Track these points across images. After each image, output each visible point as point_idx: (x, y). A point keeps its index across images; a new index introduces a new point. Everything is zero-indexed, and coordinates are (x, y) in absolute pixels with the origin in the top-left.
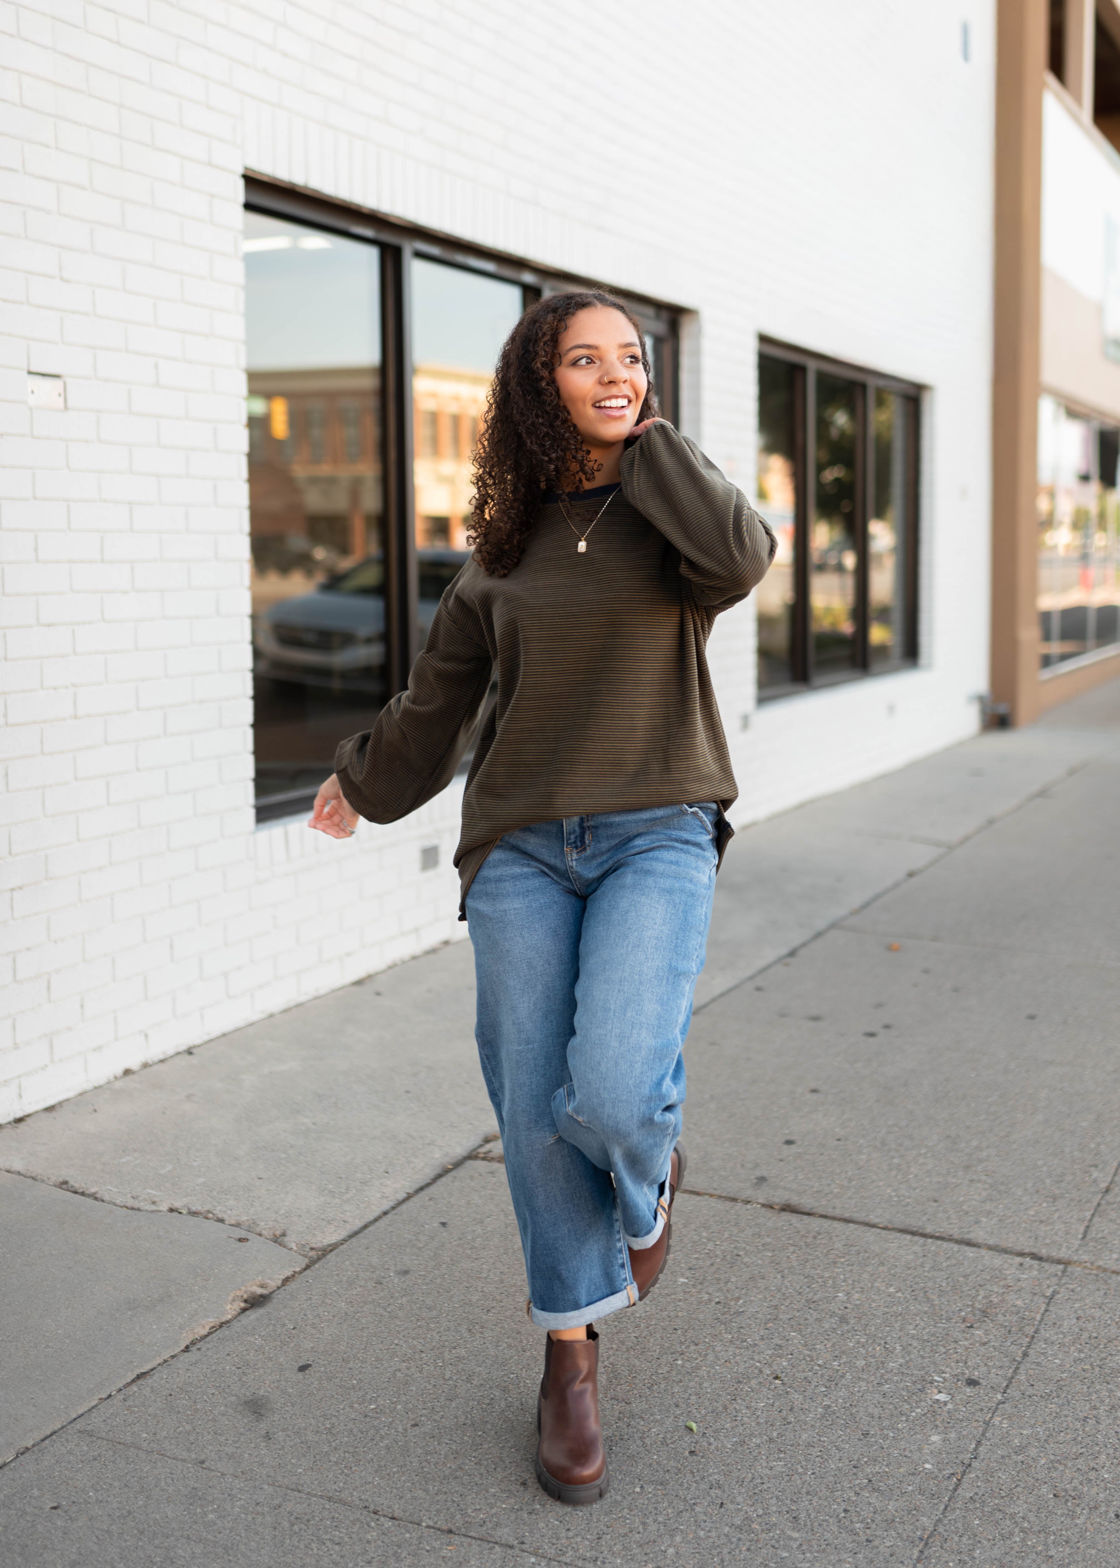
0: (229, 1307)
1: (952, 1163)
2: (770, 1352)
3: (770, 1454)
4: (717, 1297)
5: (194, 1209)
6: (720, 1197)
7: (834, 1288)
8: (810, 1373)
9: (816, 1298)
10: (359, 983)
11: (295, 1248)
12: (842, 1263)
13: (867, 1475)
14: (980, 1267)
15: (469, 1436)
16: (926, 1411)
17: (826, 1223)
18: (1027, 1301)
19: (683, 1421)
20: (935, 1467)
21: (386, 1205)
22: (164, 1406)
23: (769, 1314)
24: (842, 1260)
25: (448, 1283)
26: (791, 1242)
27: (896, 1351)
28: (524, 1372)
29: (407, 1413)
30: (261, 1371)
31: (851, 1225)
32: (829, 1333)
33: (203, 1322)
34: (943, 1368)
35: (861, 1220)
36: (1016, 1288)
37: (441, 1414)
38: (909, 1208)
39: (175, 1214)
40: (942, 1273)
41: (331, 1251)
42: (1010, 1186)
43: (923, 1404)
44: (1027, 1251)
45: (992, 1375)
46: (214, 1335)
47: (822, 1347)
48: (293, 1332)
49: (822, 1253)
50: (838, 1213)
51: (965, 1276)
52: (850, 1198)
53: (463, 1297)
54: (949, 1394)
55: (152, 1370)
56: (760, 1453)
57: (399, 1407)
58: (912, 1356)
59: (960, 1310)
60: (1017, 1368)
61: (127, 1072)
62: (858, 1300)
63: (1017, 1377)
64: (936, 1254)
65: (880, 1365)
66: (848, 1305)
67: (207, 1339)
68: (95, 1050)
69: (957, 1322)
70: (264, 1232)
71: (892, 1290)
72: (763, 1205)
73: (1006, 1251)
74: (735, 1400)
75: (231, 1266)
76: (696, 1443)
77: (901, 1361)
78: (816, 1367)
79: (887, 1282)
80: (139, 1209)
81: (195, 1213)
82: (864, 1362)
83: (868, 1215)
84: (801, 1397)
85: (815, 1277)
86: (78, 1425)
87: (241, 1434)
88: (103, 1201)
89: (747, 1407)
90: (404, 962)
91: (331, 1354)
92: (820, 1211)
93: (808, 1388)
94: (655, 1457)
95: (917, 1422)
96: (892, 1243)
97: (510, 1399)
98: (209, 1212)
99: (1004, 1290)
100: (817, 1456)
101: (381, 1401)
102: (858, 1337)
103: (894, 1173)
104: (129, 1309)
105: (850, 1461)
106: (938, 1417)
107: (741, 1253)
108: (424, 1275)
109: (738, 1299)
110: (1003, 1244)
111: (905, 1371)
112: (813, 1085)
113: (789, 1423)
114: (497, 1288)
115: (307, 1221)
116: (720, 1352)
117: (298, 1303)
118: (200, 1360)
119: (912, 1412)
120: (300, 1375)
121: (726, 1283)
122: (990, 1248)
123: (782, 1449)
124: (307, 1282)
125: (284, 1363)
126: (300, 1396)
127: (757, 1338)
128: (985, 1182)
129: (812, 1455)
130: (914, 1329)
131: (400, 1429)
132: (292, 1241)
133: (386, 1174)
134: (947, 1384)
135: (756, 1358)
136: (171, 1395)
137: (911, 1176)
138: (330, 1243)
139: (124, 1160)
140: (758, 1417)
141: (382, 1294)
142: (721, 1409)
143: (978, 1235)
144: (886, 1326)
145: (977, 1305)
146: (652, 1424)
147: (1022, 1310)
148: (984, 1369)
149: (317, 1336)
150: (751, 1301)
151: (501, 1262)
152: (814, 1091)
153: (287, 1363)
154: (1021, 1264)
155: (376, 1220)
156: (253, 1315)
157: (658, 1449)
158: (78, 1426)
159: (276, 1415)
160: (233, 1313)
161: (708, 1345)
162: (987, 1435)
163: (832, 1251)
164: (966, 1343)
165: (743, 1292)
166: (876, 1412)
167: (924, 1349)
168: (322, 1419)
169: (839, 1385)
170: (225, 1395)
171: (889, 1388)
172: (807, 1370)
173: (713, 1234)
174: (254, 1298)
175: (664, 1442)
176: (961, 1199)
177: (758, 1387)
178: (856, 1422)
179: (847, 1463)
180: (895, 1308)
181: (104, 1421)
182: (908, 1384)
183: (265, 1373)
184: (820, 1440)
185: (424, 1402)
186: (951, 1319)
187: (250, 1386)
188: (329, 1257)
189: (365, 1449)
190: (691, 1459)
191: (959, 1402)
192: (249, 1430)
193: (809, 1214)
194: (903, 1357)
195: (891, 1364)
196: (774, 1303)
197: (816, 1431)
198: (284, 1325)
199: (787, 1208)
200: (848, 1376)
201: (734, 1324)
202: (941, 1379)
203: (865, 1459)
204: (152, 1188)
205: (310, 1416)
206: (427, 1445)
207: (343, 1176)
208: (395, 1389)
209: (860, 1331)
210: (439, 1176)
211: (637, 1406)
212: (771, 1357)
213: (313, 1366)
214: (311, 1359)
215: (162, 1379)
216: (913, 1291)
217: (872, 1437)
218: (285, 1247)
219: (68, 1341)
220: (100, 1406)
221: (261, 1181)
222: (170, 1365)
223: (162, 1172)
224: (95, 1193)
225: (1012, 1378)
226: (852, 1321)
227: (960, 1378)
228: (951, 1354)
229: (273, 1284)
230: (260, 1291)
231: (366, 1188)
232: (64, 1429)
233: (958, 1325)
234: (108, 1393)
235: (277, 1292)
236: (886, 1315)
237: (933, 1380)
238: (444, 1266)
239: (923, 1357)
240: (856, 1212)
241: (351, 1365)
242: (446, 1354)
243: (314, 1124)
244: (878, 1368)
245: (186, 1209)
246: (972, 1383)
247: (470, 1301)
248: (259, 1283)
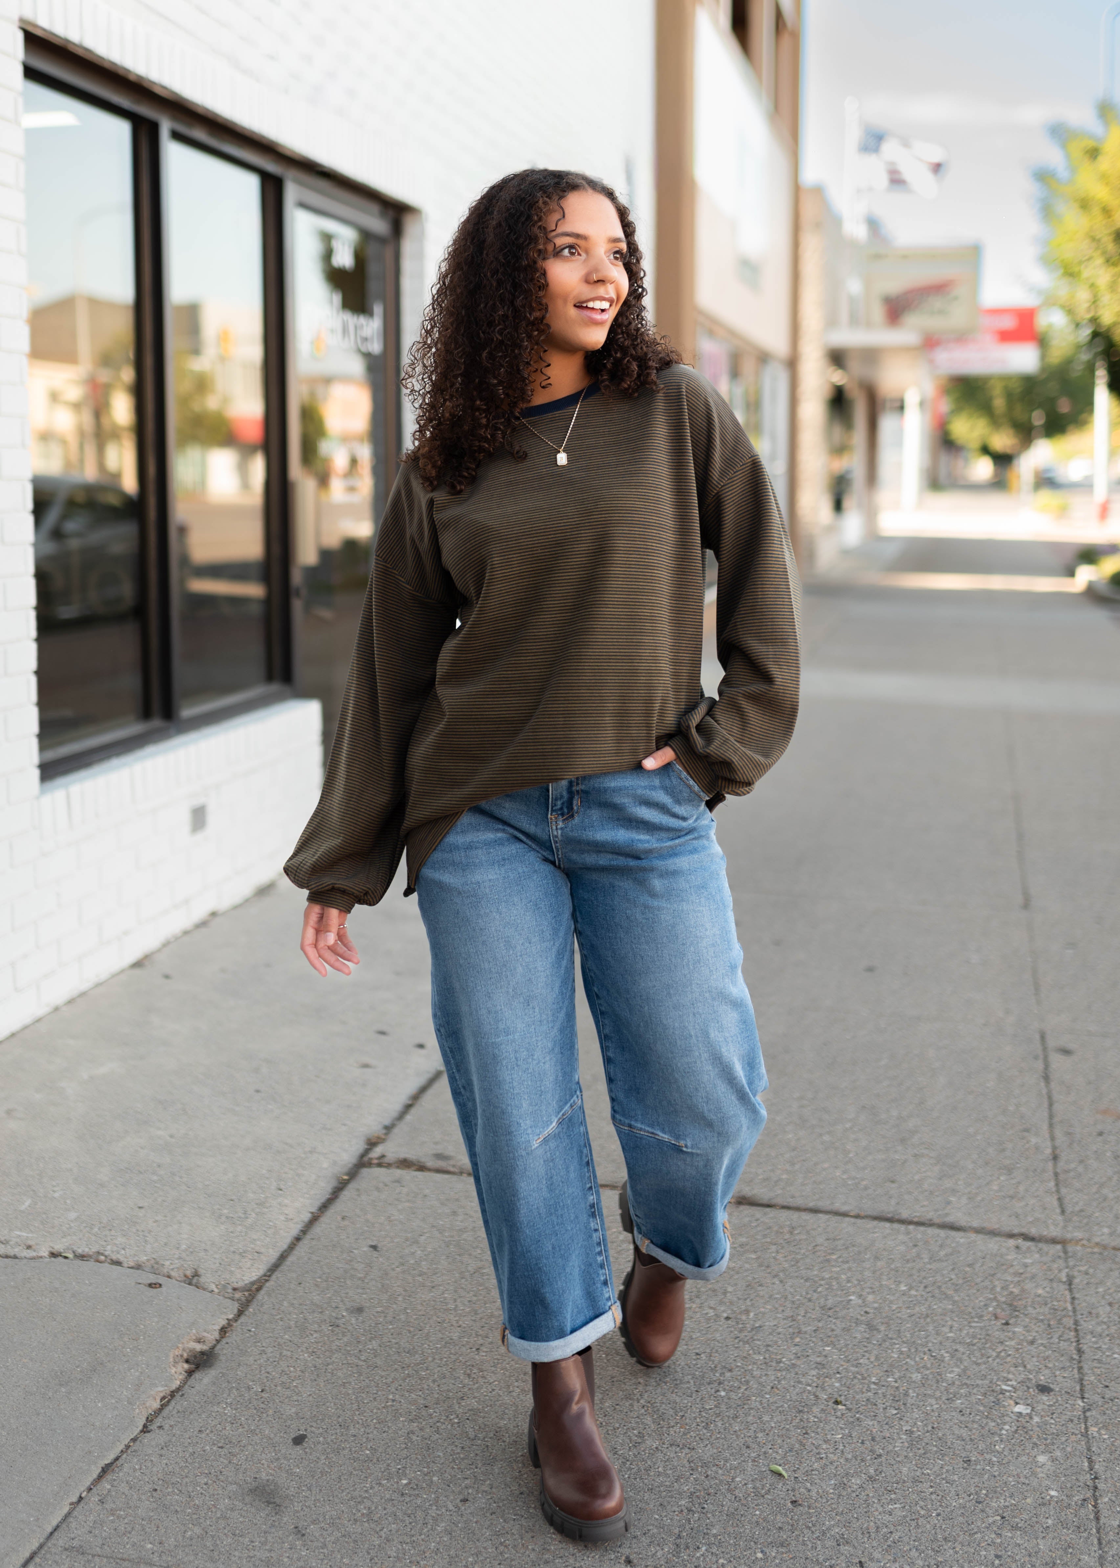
0: (173, 1370)
1: (884, 1136)
2: (814, 1372)
3: (879, 1496)
4: (724, 1311)
5: (80, 1251)
7: (842, 1290)
8: (869, 1394)
9: (829, 1304)
10: (138, 964)
11: (216, 1290)
12: (836, 1261)
13: (996, 1511)
14: (979, 1254)
16: (1015, 1428)
17: (794, 1215)
18: (1047, 1289)
19: (764, 1464)
20: (1061, 1493)
21: (295, 1229)
22: (155, 1506)
23: (790, 1327)
24: (834, 1257)
25: (415, 1319)
26: (768, 1240)
27: (946, 1359)
29: (449, 1486)
30: (250, 1448)
31: (820, 1215)
32: (865, 1344)
33: (152, 1393)
34: (1005, 1375)
35: (828, 1208)
36: (1028, 1275)
37: (488, 1482)
38: (870, 1191)
39: (60, 1259)
40: (945, 1264)
41: (259, 1289)
42: (956, 1159)
43: (1007, 1419)
44: (1016, 1231)
45: (1060, 1379)
46: (170, 1407)
47: (867, 1362)
48: (264, 1395)
49: (808, 1250)
50: (799, 1202)
51: (970, 1265)
52: (803, 1185)
53: (440, 1335)
54: (1028, 1405)
55: (117, 1459)
56: (868, 1495)
57: (435, 1479)
58: (966, 1364)
59: (986, 1305)
60: (1080, 1368)
62: (874, 1302)
63: (1086, 1378)
65: (939, 1377)
66: (868, 1310)
67: (164, 1414)
69: (990, 1320)
70: (173, 1274)
71: (903, 1288)
73: (994, 1233)
74: (806, 1433)
75: (156, 1319)
76: (793, 1490)
77: (957, 1370)
78: (873, 1386)
79: (893, 1279)
80: (15, 1257)
81: (82, 1256)
82: (919, 1375)
83: (832, 1203)
84: (875, 1422)
85: (816, 1279)
86: (60, 1540)
87: (265, 1532)
89: (825, 1441)
90: (177, 938)
91: (323, 1420)
92: (780, 1201)
93: (877, 1411)
94: (757, 1512)
95: (1013, 1441)
96: (874, 1233)
98: (98, 1253)
99: (1018, 1279)
100: (931, 1493)
101: (410, 1474)
102: (897, 1346)
103: (832, 1152)
104: (60, 1385)
105: (969, 1496)
106: (1031, 1433)
108: (383, 1312)
109: (747, 1311)
110: (988, 1225)
111: (968, 1382)
113: (879, 1456)
114: (474, 1321)
115: (217, 1256)
116: (760, 1377)
117: (251, 1358)
118: (170, 1441)
119: (1001, 1430)
120: (299, 1450)
122: (978, 1231)
123: (889, 1488)
124: (250, 1331)
125: (272, 1436)
126: (313, 1477)
127: (792, 1358)
128: (929, 1157)
129: (924, 1492)
130: (951, 1332)
131: (451, 1507)
132: (208, 1281)
133: (280, 1192)
134: (1020, 1393)
135: (803, 1380)
137: (852, 1155)
138: (251, 1280)
140: (843, 1452)
141: (345, 1339)
142: (797, 1446)
143: (957, 1216)
144: (919, 1331)
145: (1001, 1298)
146: (733, 1471)
147: (1049, 1300)
148: (1047, 1372)
149: (295, 1398)
150: (763, 1314)
151: (462, 1288)
153: (276, 1435)
154: (1018, 1247)
155: (292, 1247)
156: (205, 1379)
158: (61, 1543)
159: (296, 1504)
160: (180, 1377)
161: (743, 1370)
162: (1093, 1449)
163: (818, 1248)
164: (1013, 1343)
165: (748, 1303)
166: (964, 1433)
167: (972, 1354)
168: (352, 1503)
169: (908, 1405)
170: (222, 1483)
171: (962, 1404)
172: (865, 1390)
174: (195, 1357)
175: (758, 1493)
176: (917, 1177)
177: (823, 1416)
178: (949, 1448)
180: (917, 1309)
181: (90, 1532)
182: (980, 1397)
183: (256, 1450)
184: (923, 1473)
185: (461, 1470)
186: (982, 1316)
187: (246, 1469)
188: (258, 1297)
189: (423, 1537)
190: (797, 1511)
191: (1043, 1413)
192: (273, 1526)
193: (769, 1206)
194: (957, 1366)
195: (948, 1375)
196: (788, 1313)
197: (914, 1463)
198: (249, 1388)
199: (743, 1201)
200: (912, 1393)
201: (758, 1343)
202: (1010, 1388)
203: (984, 1492)
204: (20, 1230)
206: (492, 1524)
207: (233, 1197)
208: (419, 1457)
209: (896, 1339)
210: (336, 1190)
211: (706, 1452)
212: (818, 1378)
213: (309, 1436)
214: (303, 1428)
215: (135, 1470)
217: (976, 1465)
218: (204, 1289)
220: (75, 1513)
221: (143, 1211)
222: (135, 1451)
223: (23, 1208)
225: (1082, 1380)
226: (882, 1328)
227: (1028, 1384)
228: (1004, 1358)
229: (212, 1336)
230: (199, 1347)
231: (266, 1210)
232: (45, 1549)
233: (993, 1322)
234: (78, 1495)
235: (218, 1347)
236: (913, 1318)
237: (1002, 1390)
238: (400, 1299)
239: (977, 1364)
240: (817, 1200)
241: (352, 1431)
242: (456, 1407)
243: (171, 1136)
244: (938, 1382)
245: (71, 1251)
246: (1044, 1389)
247: (451, 1339)
248: (194, 1338)
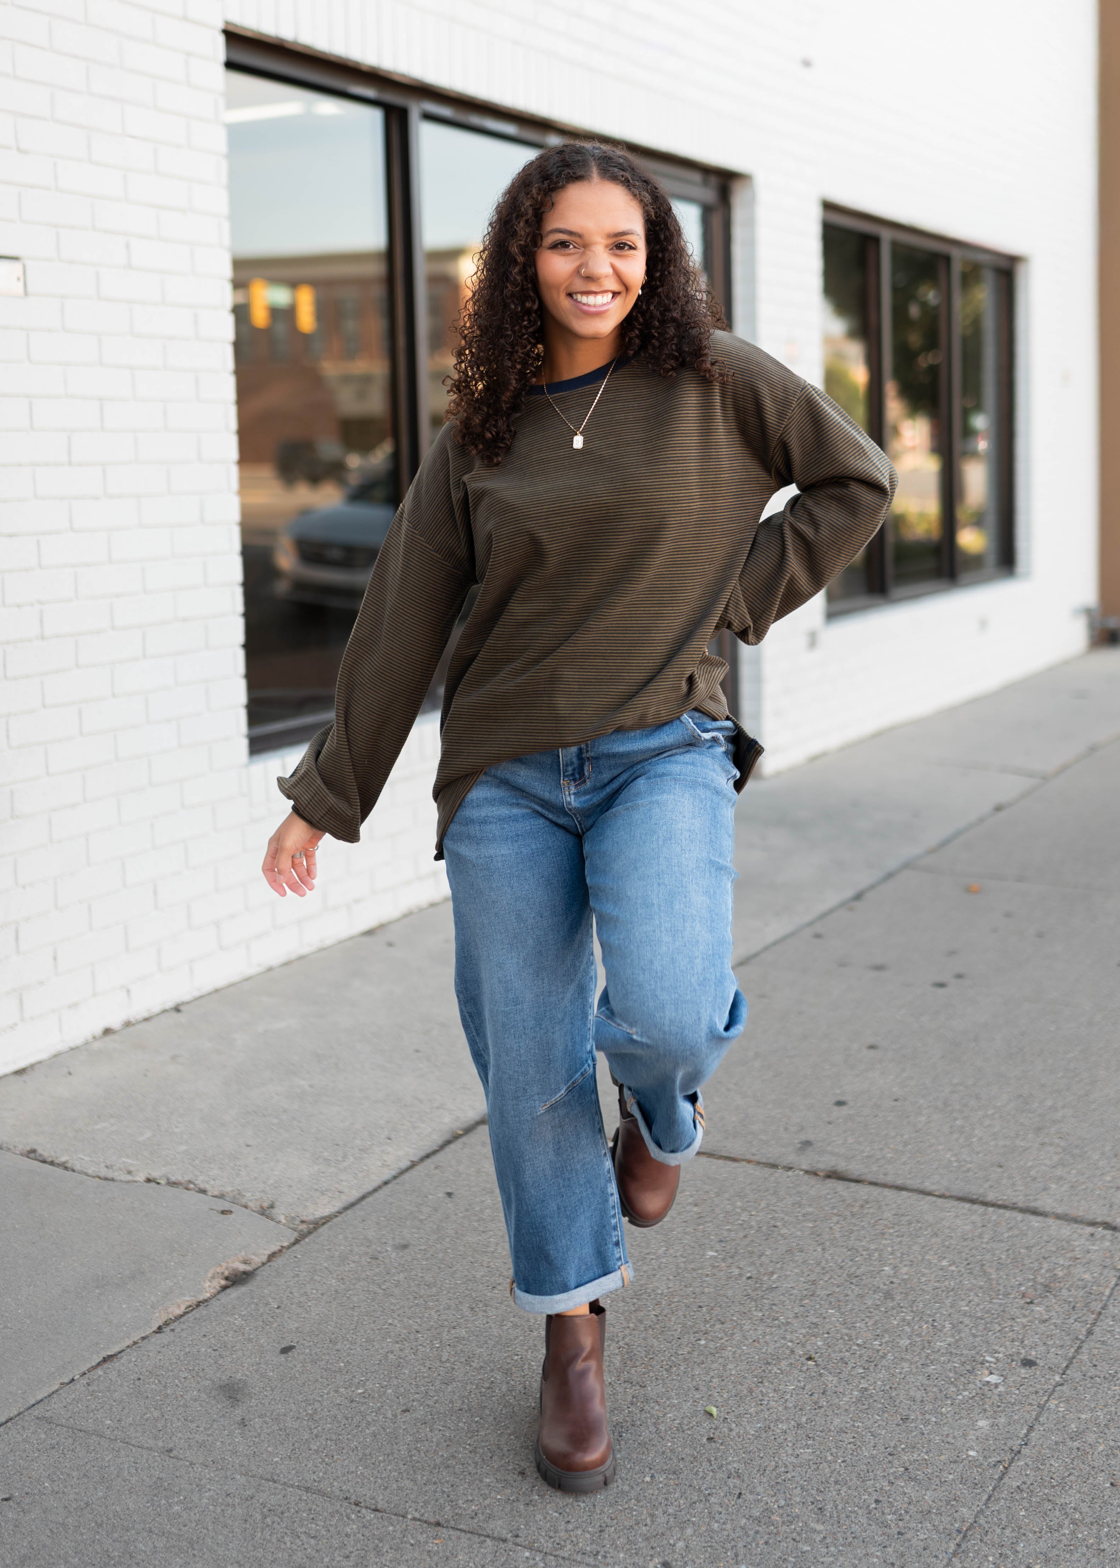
0: (207, 1284)
1: (1022, 1124)
2: (804, 1331)
3: (797, 1440)
4: (749, 1272)
5: (173, 1179)
6: (759, 1163)
7: (880, 1261)
8: (847, 1354)
9: (859, 1272)
10: (370, 933)
11: (284, 1221)
12: (891, 1234)
13: (904, 1463)
14: (1045, 1238)
15: (464, 1423)
16: (974, 1394)
17: (875, 1191)
18: (1095, 1275)
19: (702, 1405)
20: (980, 1454)
21: (387, 1174)
22: (131, 1390)
23: (806, 1290)
24: (891, 1231)
25: (450, 1258)
26: (835, 1211)
27: (945, 1330)
28: (530, 1353)
29: (398, 1398)
30: (240, 1353)
31: (904, 1193)
32: (872, 1310)
33: (178, 1301)
34: (996, 1348)
35: (916, 1187)
36: (1084, 1261)
37: (435, 1398)
38: (970, 1174)
39: (153, 1185)
40: (1002, 1245)
41: (324, 1224)
42: (1086, 1149)
43: (971, 1386)
44: (1099, 1220)
45: (1051, 1355)
46: (190, 1315)
47: (863, 1326)
48: (277, 1311)
49: (869, 1223)
50: (889, 1179)
51: (1027, 1248)
52: (904, 1164)
53: (466, 1273)
54: (1002, 1376)
55: (120, 1352)
56: (786, 1439)
57: (389, 1391)
58: (963, 1335)
59: (1020, 1285)
60: (1080, 1348)
61: (107, 1031)
62: (906, 1274)
63: (1079, 1357)
64: (997, 1224)
65: (927, 1345)
66: (895, 1280)
67: (182, 1320)
68: (70, 1007)
69: (1015, 1298)
70: (250, 1204)
71: (945, 1263)
72: (807, 1172)
73: (1076, 1220)
74: (761, 1382)
75: (211, 1241)
76: (716, 1429)
77: (950, 1340)
78: (855, 1347)
79: (939, 1255)
80: (113, 1180)
81: (175, 1183)
82: (908, 1341)
83: (923, 1182)
84: (836, 1379)
85: (860, 1249)
86: (36, 1412)
87: (214, 1421)
88: (73, 1171)
89: (775, 1390)
90: (421, 910)
91: (317, 1335)
92: (870, 1177)
93: (844, 1369)
94: (669, 1444)
95: (963, 1406)
96: (948, 1212)
97: (512, 1383)
98: (190, 1182)
99: (1071, 1263)
100: (850, 1443)
101: (369, 1385)
102: (903, 1314)
103: (955, 1136)
104: (97, 1287)
105: (886, 1448)
106: (987, 1400)
107: (778, 1224)
108: (425, 1250)
109: (772, 1273)
110: (1073, 1212)
111: (954, 1351)
112: (871, 1041)
113: (820, 1407)
115: (298, 1192)
116: (748, 1331)
117: (284, 1280)
118: (173, 1341)
119: (958, 1395)
120: (282, 1358)
121: (760, 1256)
122: (1058, 1217)
123: (810, 1435)
124: (296, 1257)
125: (265, 1344)
126: (282, 1380)
127: (791, 1316)
128: (1058, 1145)
129: (843, 1441)
130: (967, 1306)
131: (389, 1415)
132: (280, 1213)
133: (388, 1141)
134: (1000, 1365)
135: (788, 1337)
136: (139, 1379)
137: (975, 1140)
138: (322, 1215)
139: (98, 1127)
140: (786, 1401)
141: (377, 1270)
142: (745, 1392)
143: (1046, 1202)
144: (935, 1303)
145: (1040, 1280)
146: (668, 1409)
147: (1090, 1284)
148: (1042, 1348)
149: (303, 1315)
150: (787, 1276)
152: (872, 1047)
153: (268, 1344)
154: (1092, 1235)
155: (375, 1190)
156: (234, 1293)
157: (673, 1435)
158: (36, 1413)
159: (253, 1400)
160: (212, 1291)
161: (735, 1324)
162: (1041, 1419)
163: (880, 1222)
164: (1024, 1320)
165: (778, 1266)
166: (919, 1395)
167: (976, 1326)
168: (304, 1404)
169: (879, 1366)
170: (199, 1379)
171: (934, 1369)
172: (844, 1350)
173: (748, 1204)
174: (236, 1275)
175: (680, 1429)
176: (1030, 1164)
177: (788, 1369)
178: (895, 1406)
179: (882, 1449)
180: (947, 1283)
181: (65, 1407)
182: (956, 1365)
183: (244, 1355)
184: (853, 1426)
185: (417, 1386)
186: (1009, 1294)
187: (226, 1369)
188: (320, 1230)
189: (349, 1436)
190: (708, 1446)
191: (1011, 1384)
192: (223, 1416)
193: (857, 1181)
194: (953, 1336)
195: (938, 1343)
196: (813, 1277)
197: (850, 1416)
198: (267, 1304)
199: (834, 1175)
200: (890, 1356)
201: (765, 1301)
202: (993, 1360)
203: (903, 1446)
204: (128, 1157)
205: (291, 1401)
206: (418, 1432)
207: (340, 1143)
208: (386, 1372)
209: (906, 1308)
210: (448, 1143)
211: (652, 1390)
212: (804, 1336)
213: (297, 1348)
214: (296, 1340)
215: (130, 1361)
216: (968, 1264)
217: (911, 1423)
218: (272, 1219)
219: (28, 1322)
220: (61, 1391)
221: (249, 1149)
222: (140, 1347)
223: (141, 1139)
224: (65, 1163)
225: (1074, 1357)
226: (898, 1297)
227: (1015, 1358)
228: (1007, 1333)
229: (257, 1260)
230: (242, 1267)
231: (366, 1155)
232: (21, 1416)
233: (1017, 1300)
234: (71, 1378)
235: (261, 1269)
236: (936, 1291)
237: (984, 1360)
238: (448, 1240)
239: (974, 1336)
240: (910, 1178)
241: (338, 1347)
242: (444, 1334)
243: (311, 1086)
244: (924, 1348)
245: (165, 1179)
246: (1028, 1363)
247: (474, 1277)
248: (241, 1259)
